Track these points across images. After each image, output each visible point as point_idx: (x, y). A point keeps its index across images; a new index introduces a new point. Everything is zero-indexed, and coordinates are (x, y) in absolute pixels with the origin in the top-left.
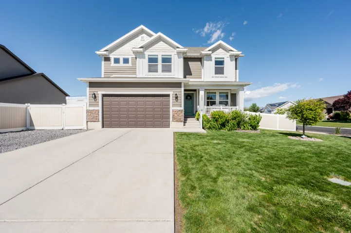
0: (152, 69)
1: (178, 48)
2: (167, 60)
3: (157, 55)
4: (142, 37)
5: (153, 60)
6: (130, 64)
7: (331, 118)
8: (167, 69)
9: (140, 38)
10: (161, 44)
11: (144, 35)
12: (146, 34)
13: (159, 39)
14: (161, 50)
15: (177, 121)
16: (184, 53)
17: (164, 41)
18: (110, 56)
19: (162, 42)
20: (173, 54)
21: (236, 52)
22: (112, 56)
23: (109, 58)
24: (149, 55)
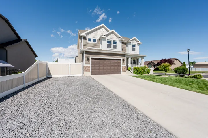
0: (109, 46)
1: (120, 38)
2: (115, 43)
3: (111, 40)
4: (103, 30)
5: (109, 42)
6: (97, 42)
7: (156, 69)
8: (115, 47)
9: (101, 29)
10: (113, 35)
11: (103, 29)
12: (104, 28)
13: (112, 33)
14: (112, 38)
15: (124, 71)
16: (122, 40)
17: (114, 34)
18: (86, 37)
19: (113, 34)
20: (118, 40)
21: (140, 42)
22: (88, 37)
23: (86, 38)
24: (108, 40)
